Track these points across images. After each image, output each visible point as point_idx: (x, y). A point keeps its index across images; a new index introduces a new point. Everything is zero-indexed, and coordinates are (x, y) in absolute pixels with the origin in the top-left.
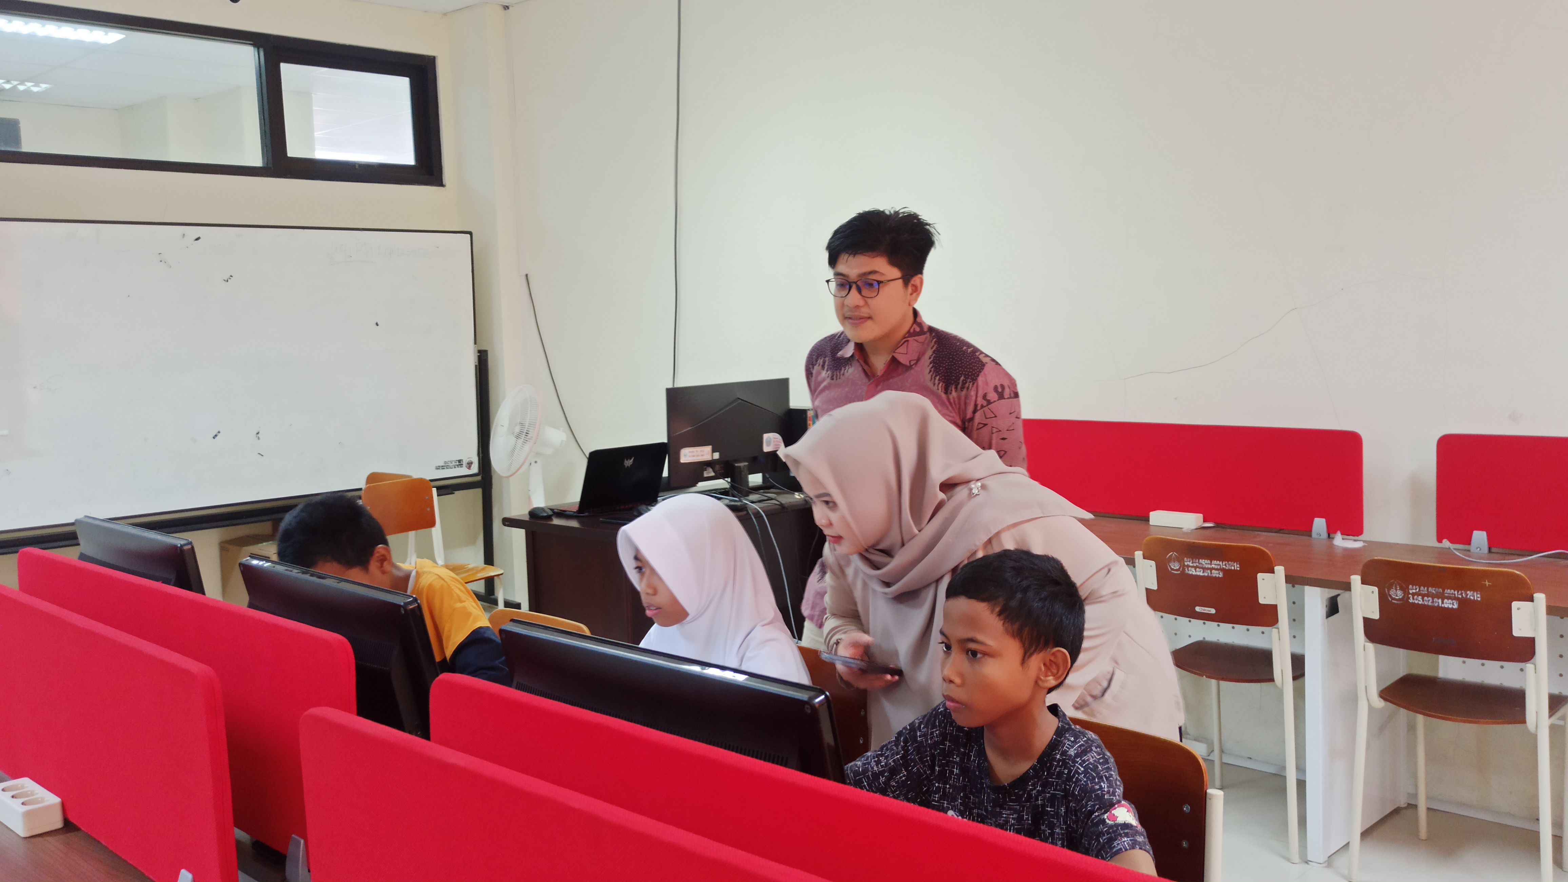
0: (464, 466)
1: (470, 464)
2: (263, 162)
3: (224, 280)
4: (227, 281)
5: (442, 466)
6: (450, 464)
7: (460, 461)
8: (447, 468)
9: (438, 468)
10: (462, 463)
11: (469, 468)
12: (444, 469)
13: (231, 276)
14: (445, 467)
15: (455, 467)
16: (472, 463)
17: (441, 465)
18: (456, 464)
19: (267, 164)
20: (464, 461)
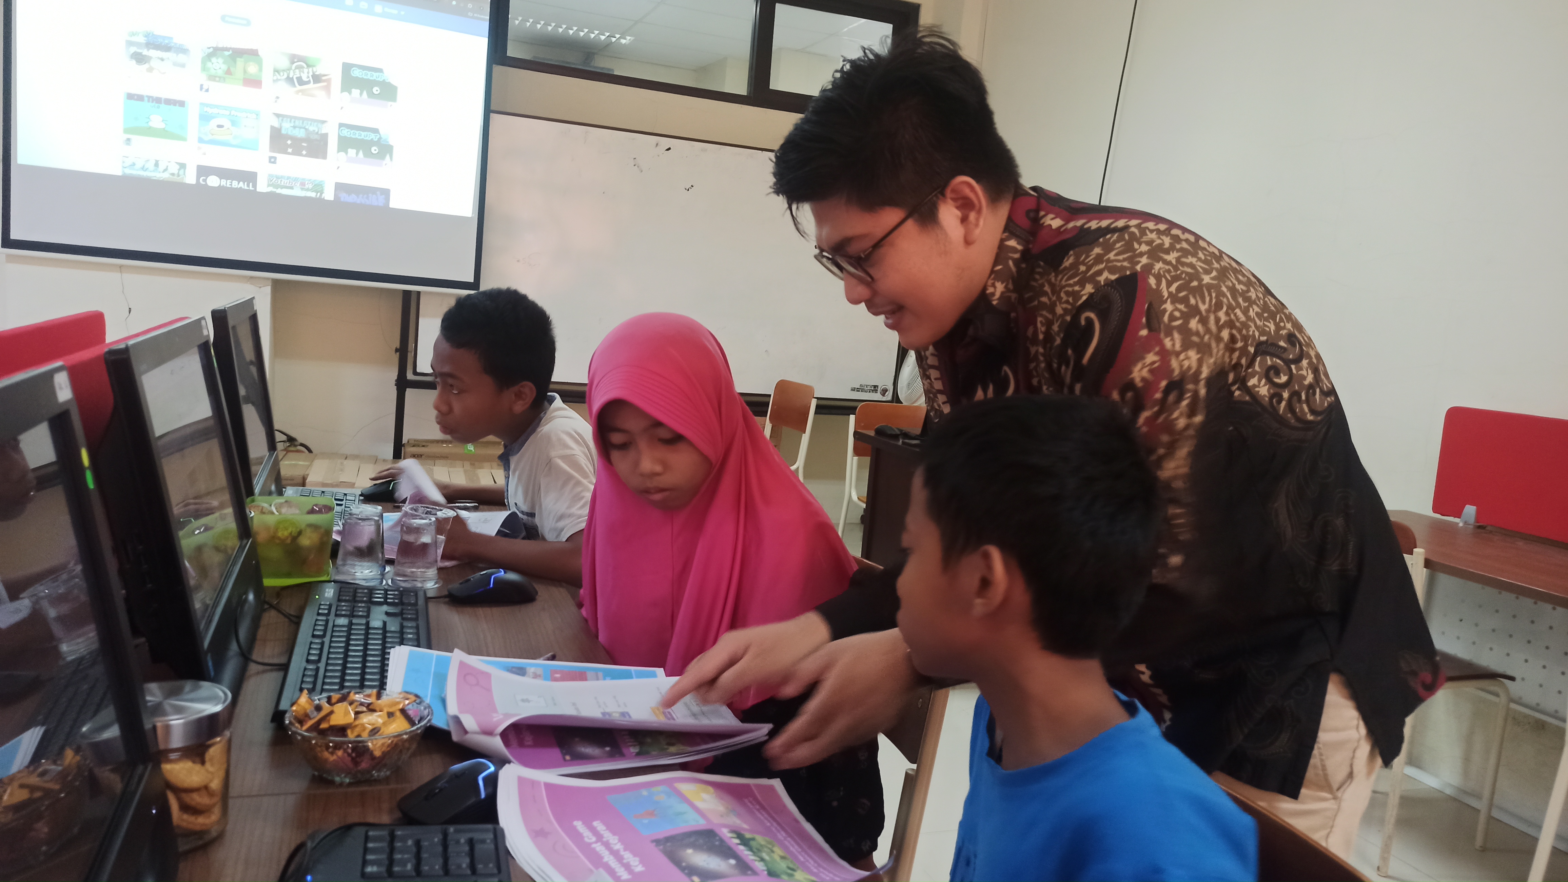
0: (879, 391)
1: (884, 392)
2: (747, 94)
3: (686, 189)
4: (688, 190)
5: (857, 389)
6: (865, 388)
7: (875, 387)
8: (862, 391)
9: (853, 390)
10: (877, 389)
11: (883, 395)
12: (859, 391)
13: (692, 186)
14: (860, 390)
15: (870, 392)
16: (886, 391)
17: (857, 387)
18: (871, 389)
19: (750, 93)
20: (879, 387)
